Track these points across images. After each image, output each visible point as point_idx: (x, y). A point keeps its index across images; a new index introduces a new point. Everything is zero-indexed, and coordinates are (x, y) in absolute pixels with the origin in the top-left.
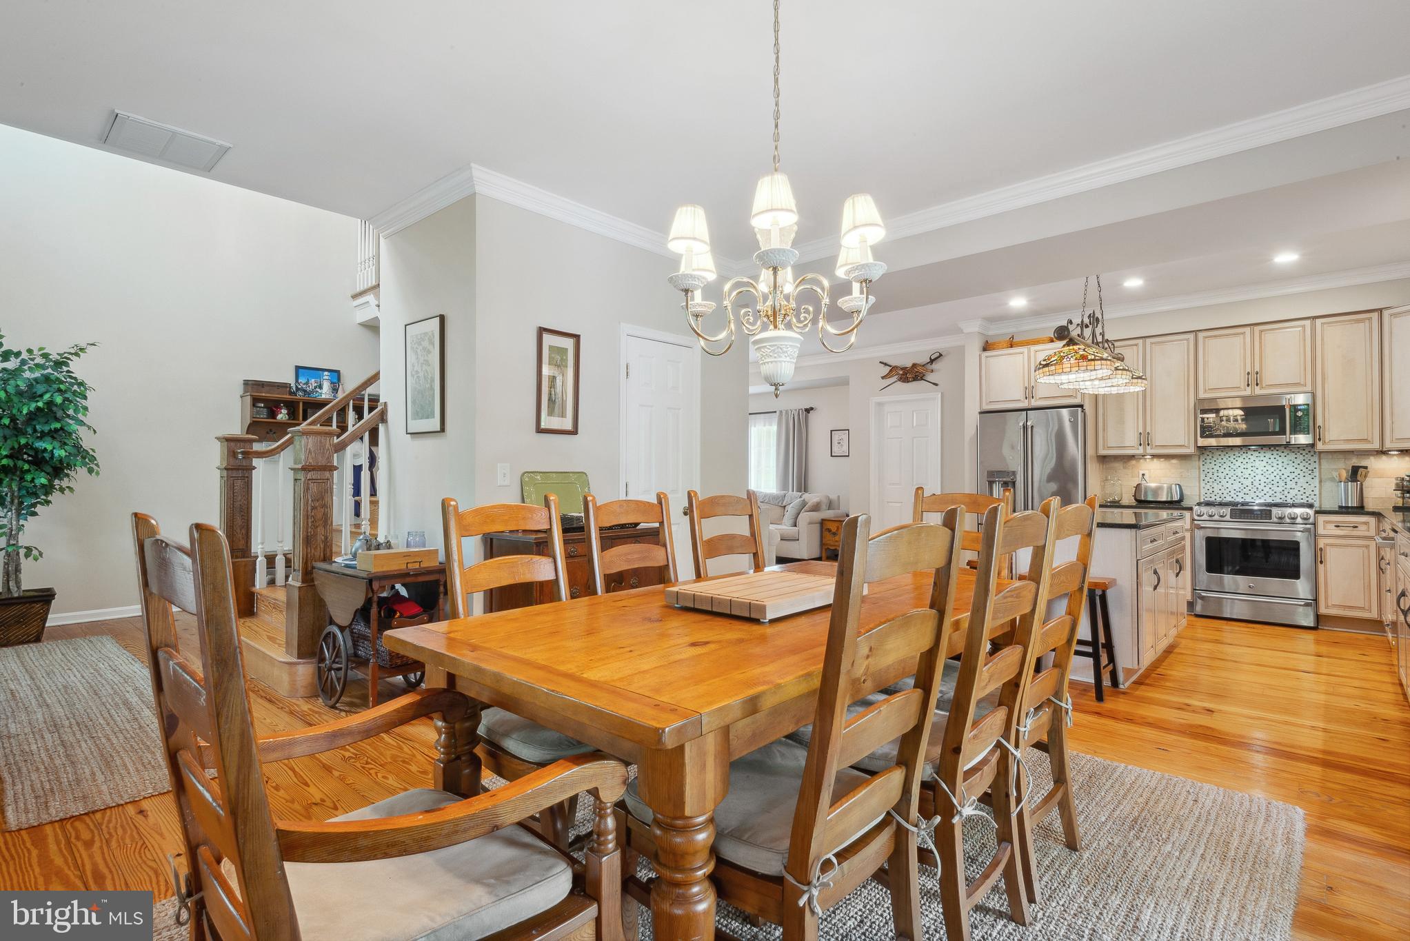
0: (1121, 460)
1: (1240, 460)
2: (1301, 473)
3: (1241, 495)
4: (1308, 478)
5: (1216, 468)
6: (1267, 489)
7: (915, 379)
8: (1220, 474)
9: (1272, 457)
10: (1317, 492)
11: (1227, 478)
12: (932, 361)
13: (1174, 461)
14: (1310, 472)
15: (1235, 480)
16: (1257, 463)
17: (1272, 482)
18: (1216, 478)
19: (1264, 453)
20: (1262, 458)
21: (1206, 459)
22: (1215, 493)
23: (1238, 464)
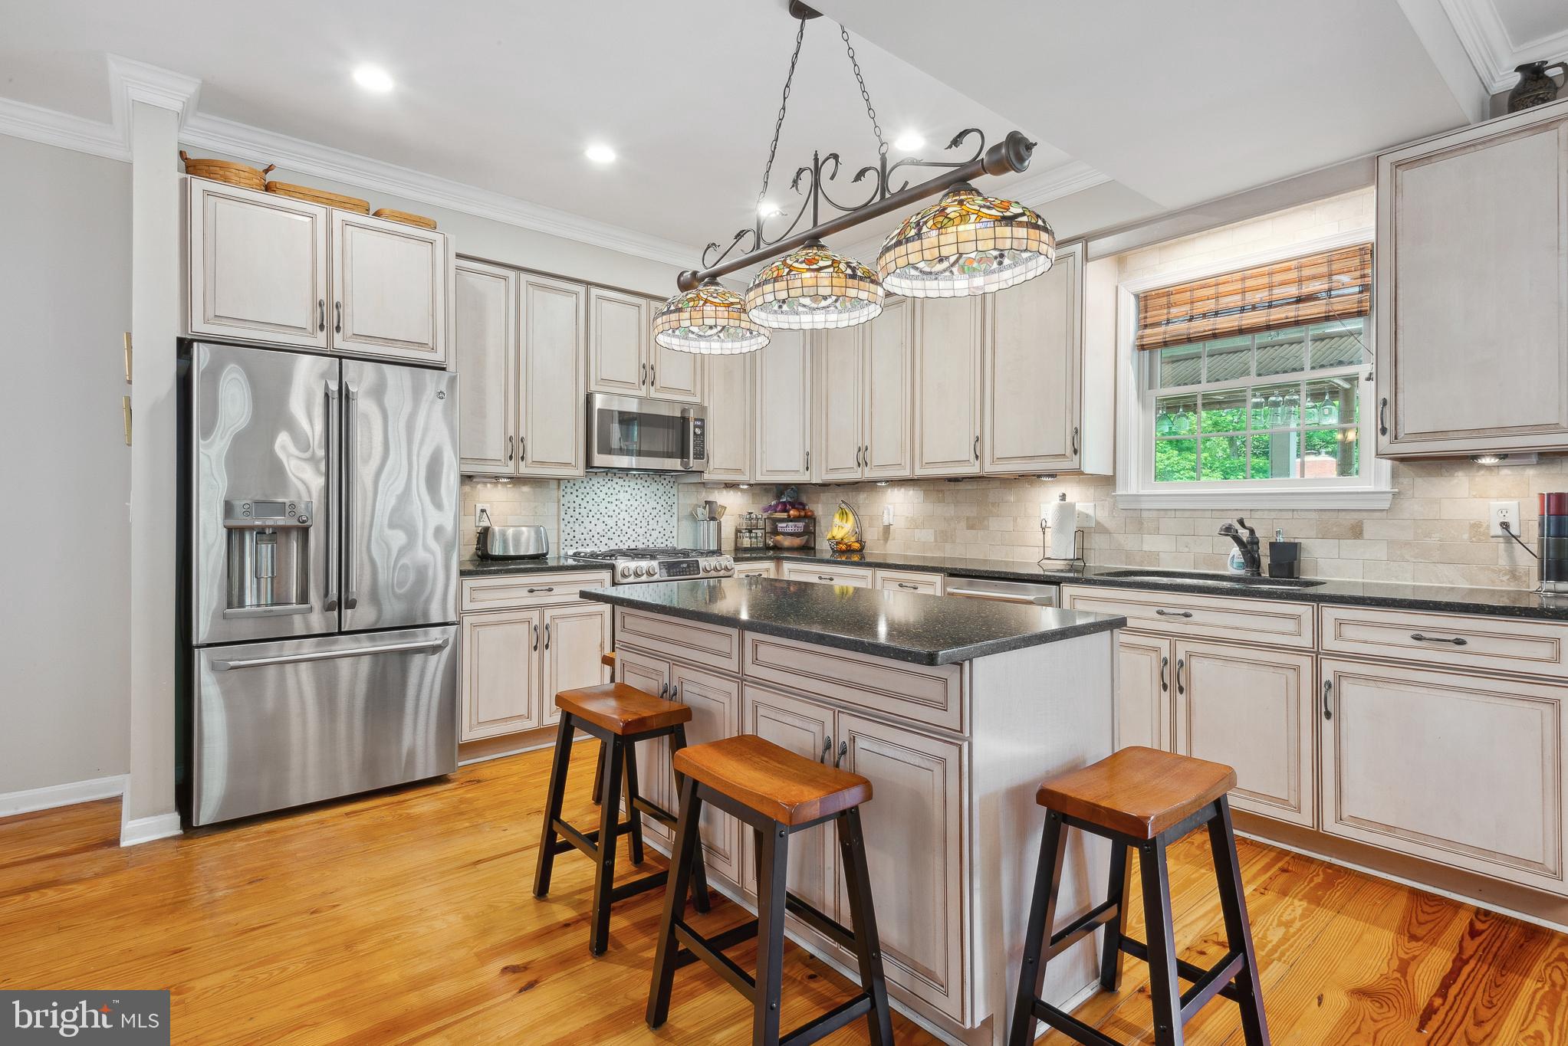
1: (605, 490)
2: (662, 509)
3: (605, 540)
4: (668, 516)
5: (578, 501)
6: (630, 531)
8: (582, 510)
9: (636, 487)
10: (675, 534)
11: (590, 516)
13: (526, 489)
14: (669, 508)
15: (598, 519)
16: (621, 496)
17: (636, 522)
18: (578, 516)
19: (629, 481)
20: (627, 489)
21: (566, 487)
22: (577, 539)
23: (602, 495)
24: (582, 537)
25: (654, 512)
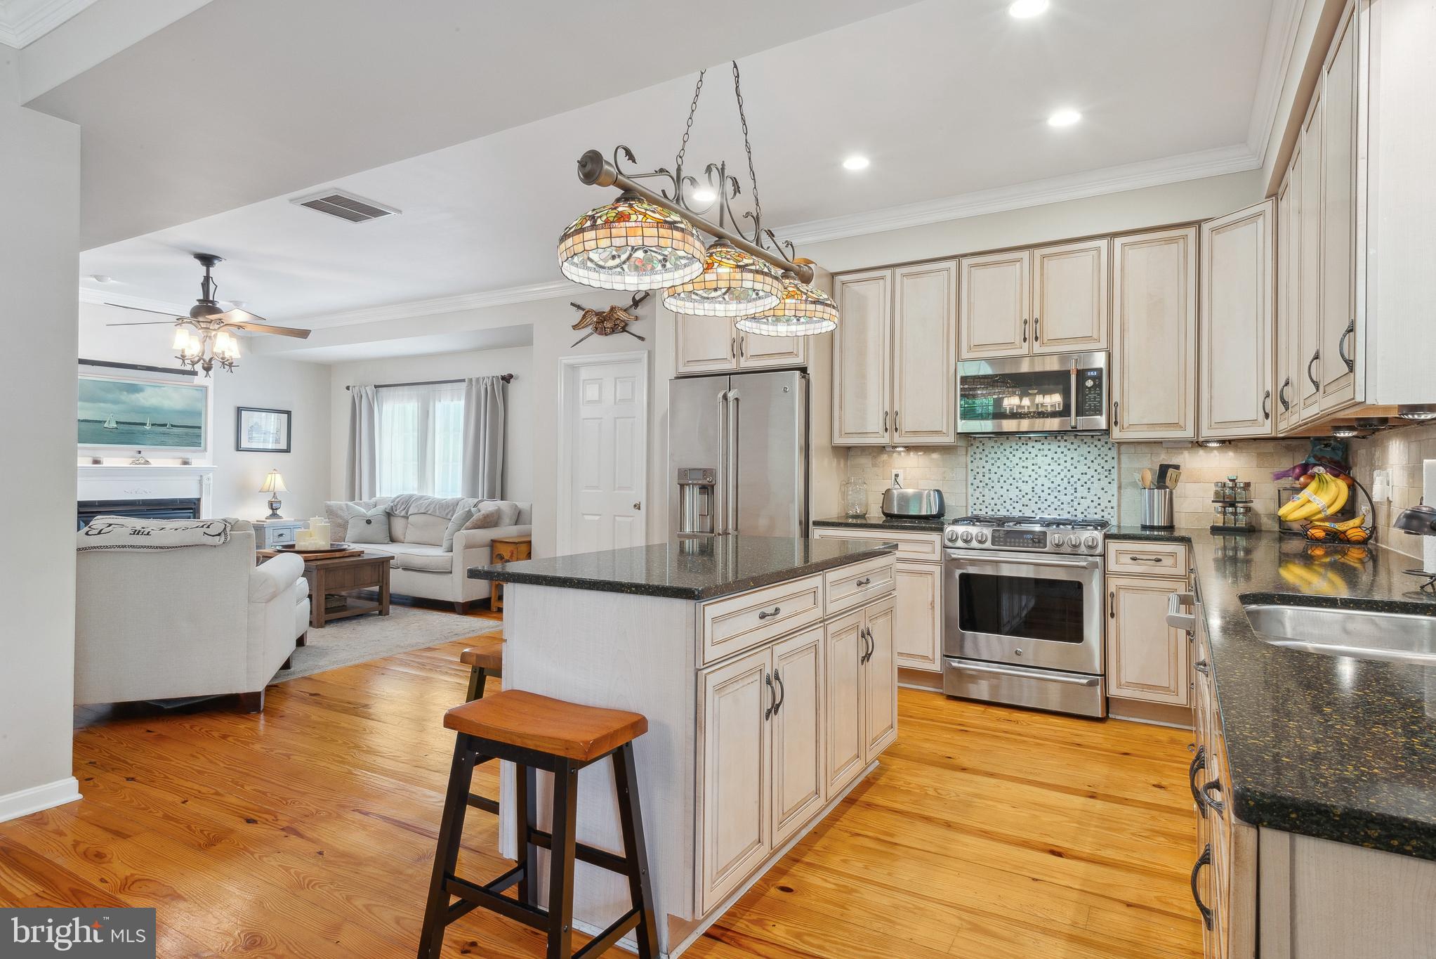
0: (870, 454)
1: (1019, 454)
2: (1095, 474)
3: (1019, 506)
4: (1104, 483)
5: (988, 466)
6: (1051, 498)
7: (613, 331)
8: (992, 476)
9: (1059, 450)
10: (1114, 503)
11: (1002, 481)
12: (636, 303)
13: (935, 456)
14: (1106, 473)
15: (1011, 485)
16: (1039, 460)
17: (1059, 488)
18: (987, 481)
19: (1049, 444)
20: (1046, 452)
21: (975, 453)
22: (986, 503)
23: (1016, 460)
24: (993, 502)
25: (1085, 478)
